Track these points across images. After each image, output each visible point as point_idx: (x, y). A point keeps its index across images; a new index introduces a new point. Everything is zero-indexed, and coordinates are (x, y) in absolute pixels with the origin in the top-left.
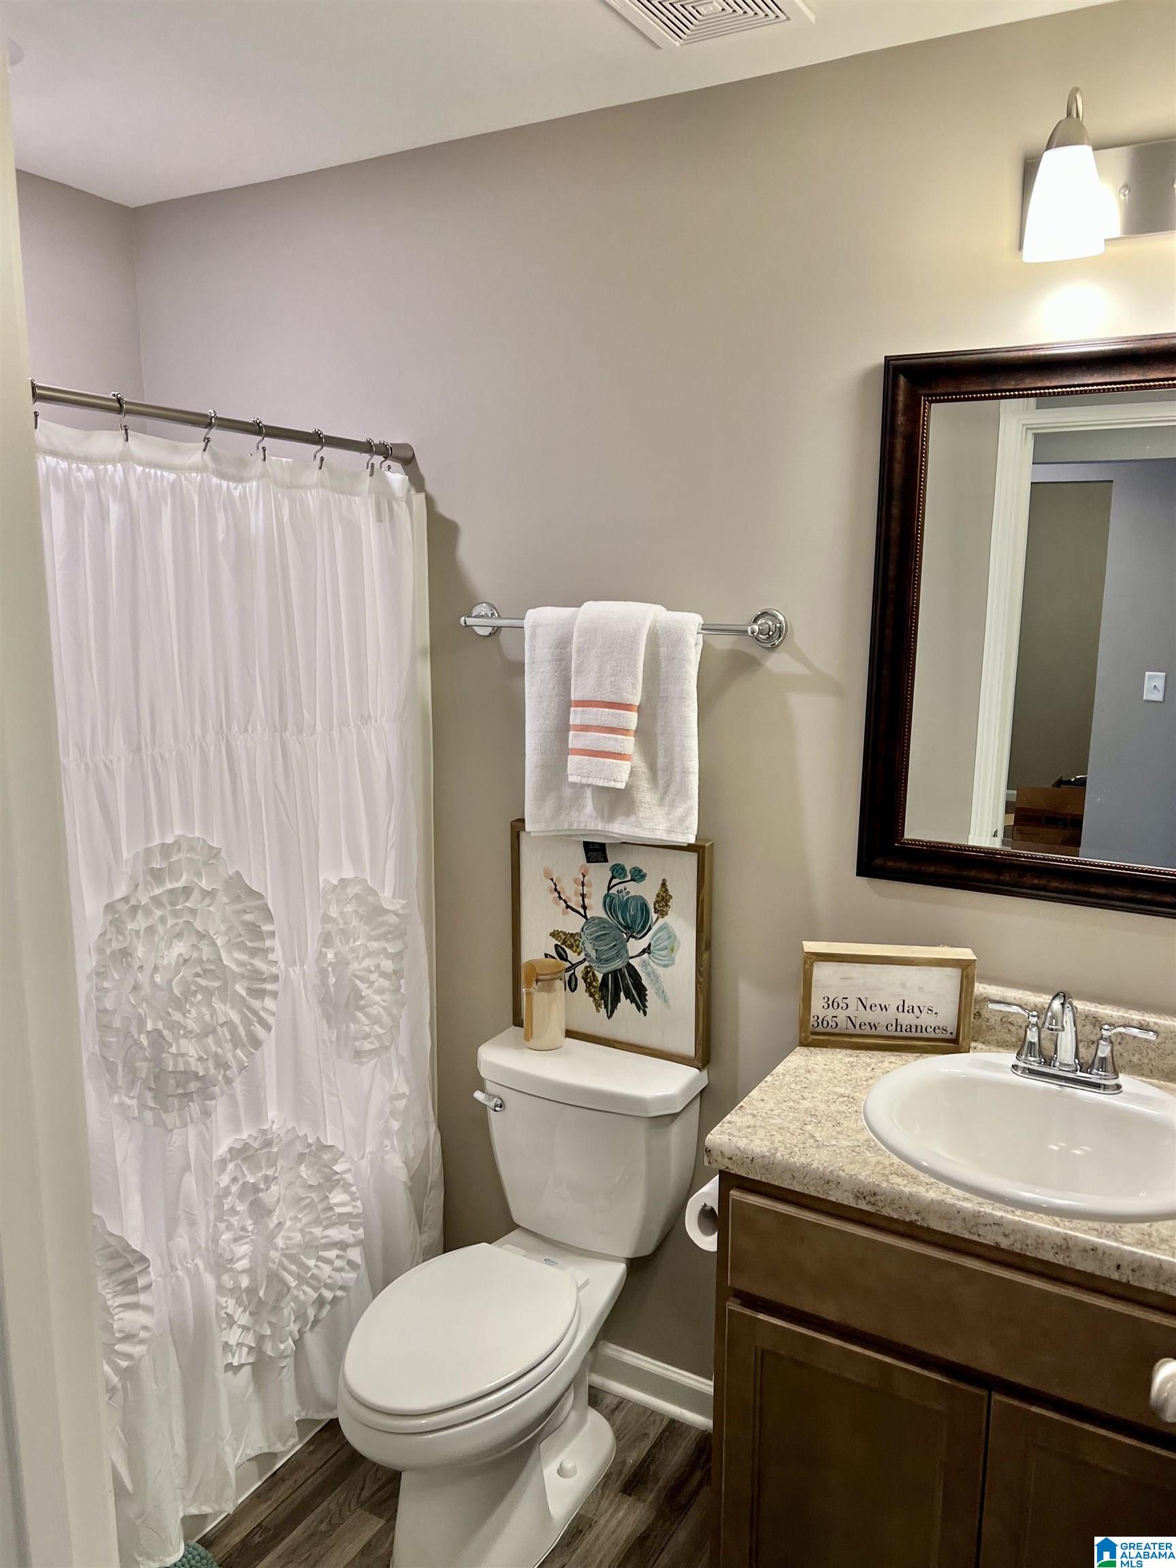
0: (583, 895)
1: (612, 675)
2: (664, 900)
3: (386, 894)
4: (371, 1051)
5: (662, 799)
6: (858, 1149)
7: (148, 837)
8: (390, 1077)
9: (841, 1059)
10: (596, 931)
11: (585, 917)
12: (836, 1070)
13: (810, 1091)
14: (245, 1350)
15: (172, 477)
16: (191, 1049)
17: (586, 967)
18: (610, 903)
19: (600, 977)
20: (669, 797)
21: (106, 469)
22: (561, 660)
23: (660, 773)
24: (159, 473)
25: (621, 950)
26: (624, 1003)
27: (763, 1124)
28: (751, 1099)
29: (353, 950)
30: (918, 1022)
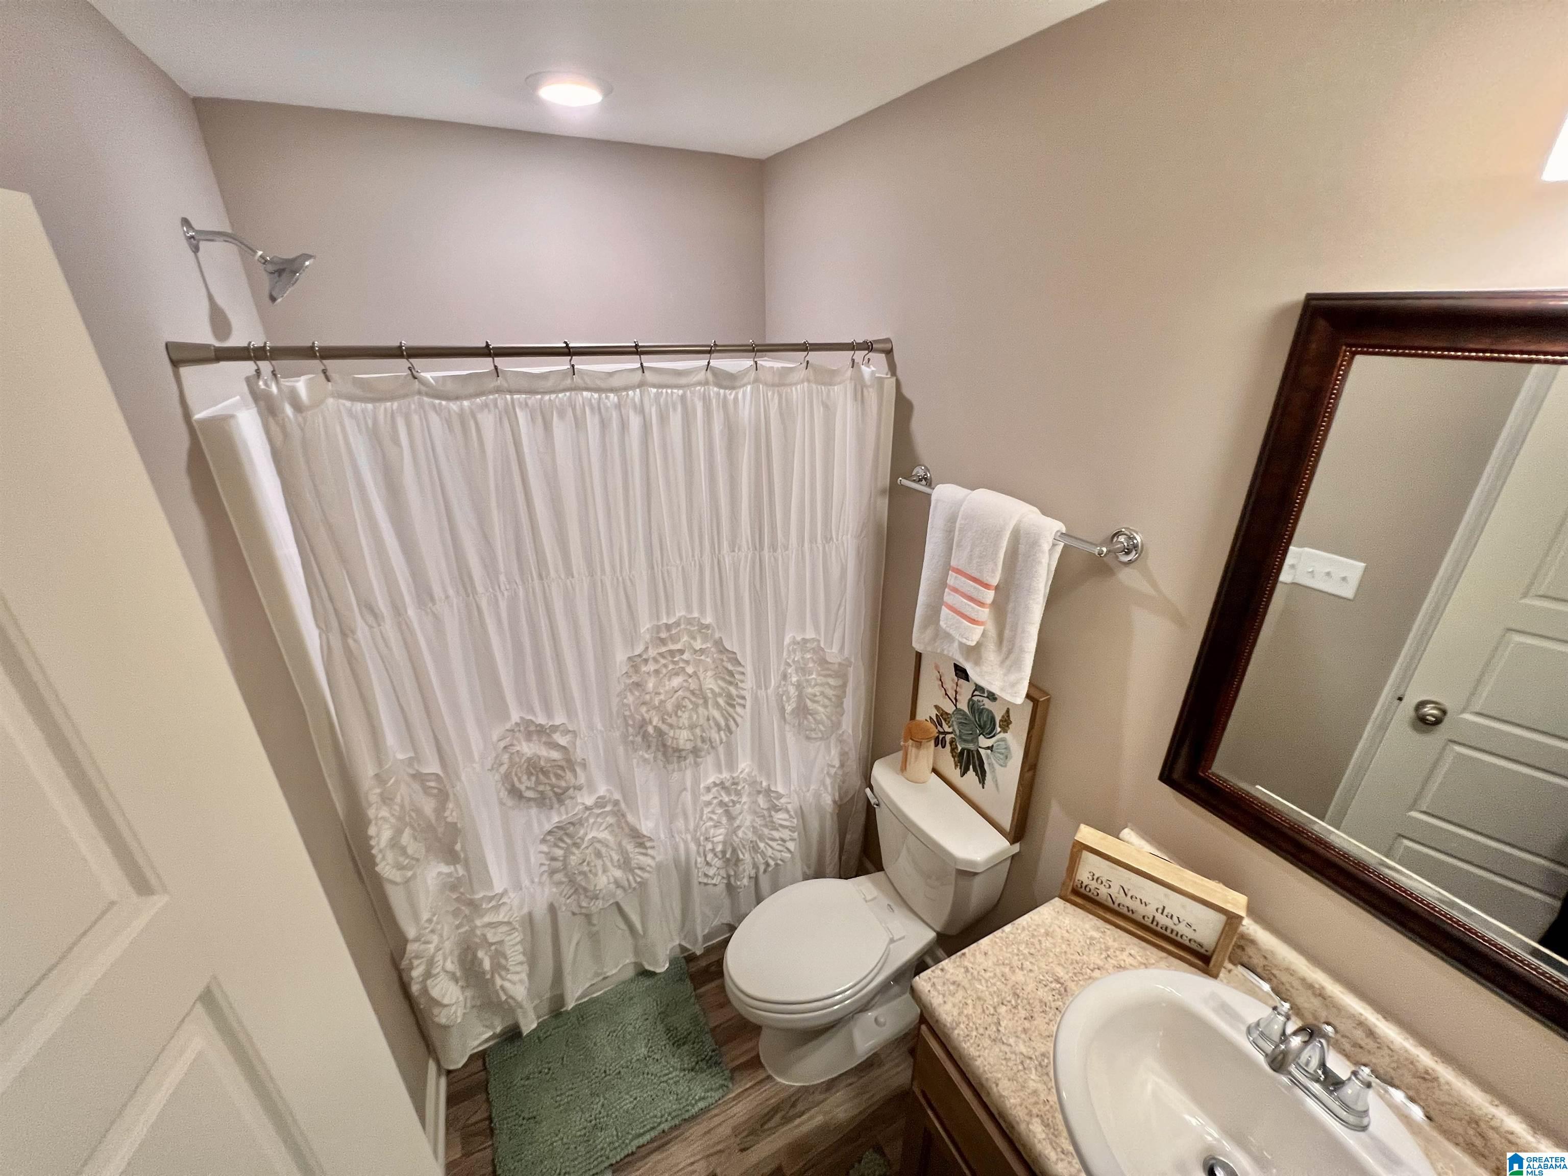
0: (956, 692)
1: (980, 558)
2: (1006, 723)
3: (833, 650)
4: (815, 739)
5: (1003, 662)
6: (1028, 1061)
7: (658, 619)
8: (829, 752)
9: (1086, 930)
10: (961, 719)
11: (956, 706)
12: (1072, 944)
13: (1033, 961)
14: (720, 878)
15: (681, 392)
16: (684, 735)
17: (952, 738)
18: (972, 705)
19: (960, 748)
20: (1008, 663)
21: (628, 395)
22: (950, 532)
23: (1005, 642)
24: (669, 391)
25: (975, 740)
26: (971, 773)
27: (967, 986)
28: (977, 948)
29: (807, 681)
30: (1175, 928)
